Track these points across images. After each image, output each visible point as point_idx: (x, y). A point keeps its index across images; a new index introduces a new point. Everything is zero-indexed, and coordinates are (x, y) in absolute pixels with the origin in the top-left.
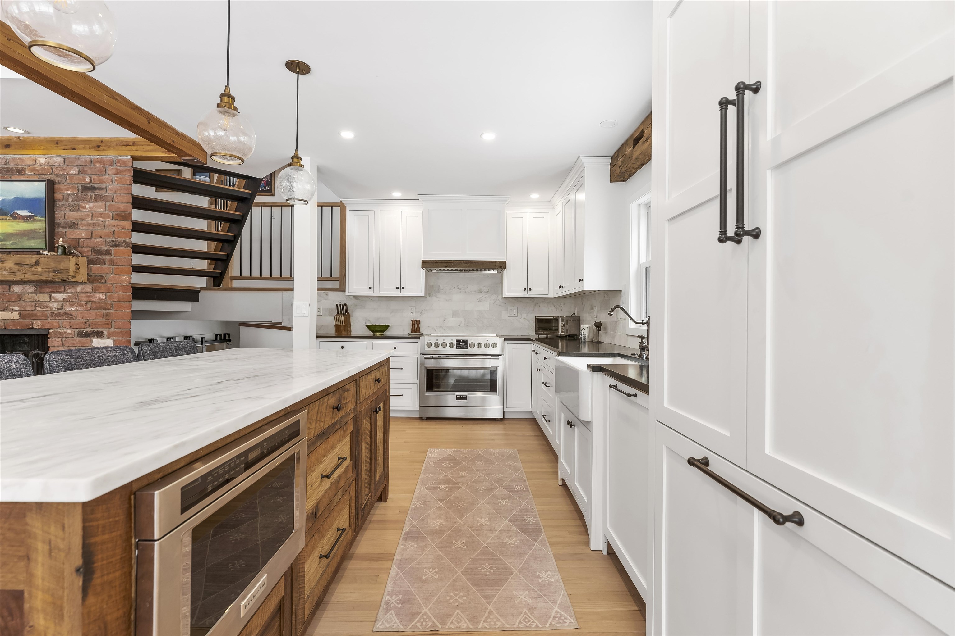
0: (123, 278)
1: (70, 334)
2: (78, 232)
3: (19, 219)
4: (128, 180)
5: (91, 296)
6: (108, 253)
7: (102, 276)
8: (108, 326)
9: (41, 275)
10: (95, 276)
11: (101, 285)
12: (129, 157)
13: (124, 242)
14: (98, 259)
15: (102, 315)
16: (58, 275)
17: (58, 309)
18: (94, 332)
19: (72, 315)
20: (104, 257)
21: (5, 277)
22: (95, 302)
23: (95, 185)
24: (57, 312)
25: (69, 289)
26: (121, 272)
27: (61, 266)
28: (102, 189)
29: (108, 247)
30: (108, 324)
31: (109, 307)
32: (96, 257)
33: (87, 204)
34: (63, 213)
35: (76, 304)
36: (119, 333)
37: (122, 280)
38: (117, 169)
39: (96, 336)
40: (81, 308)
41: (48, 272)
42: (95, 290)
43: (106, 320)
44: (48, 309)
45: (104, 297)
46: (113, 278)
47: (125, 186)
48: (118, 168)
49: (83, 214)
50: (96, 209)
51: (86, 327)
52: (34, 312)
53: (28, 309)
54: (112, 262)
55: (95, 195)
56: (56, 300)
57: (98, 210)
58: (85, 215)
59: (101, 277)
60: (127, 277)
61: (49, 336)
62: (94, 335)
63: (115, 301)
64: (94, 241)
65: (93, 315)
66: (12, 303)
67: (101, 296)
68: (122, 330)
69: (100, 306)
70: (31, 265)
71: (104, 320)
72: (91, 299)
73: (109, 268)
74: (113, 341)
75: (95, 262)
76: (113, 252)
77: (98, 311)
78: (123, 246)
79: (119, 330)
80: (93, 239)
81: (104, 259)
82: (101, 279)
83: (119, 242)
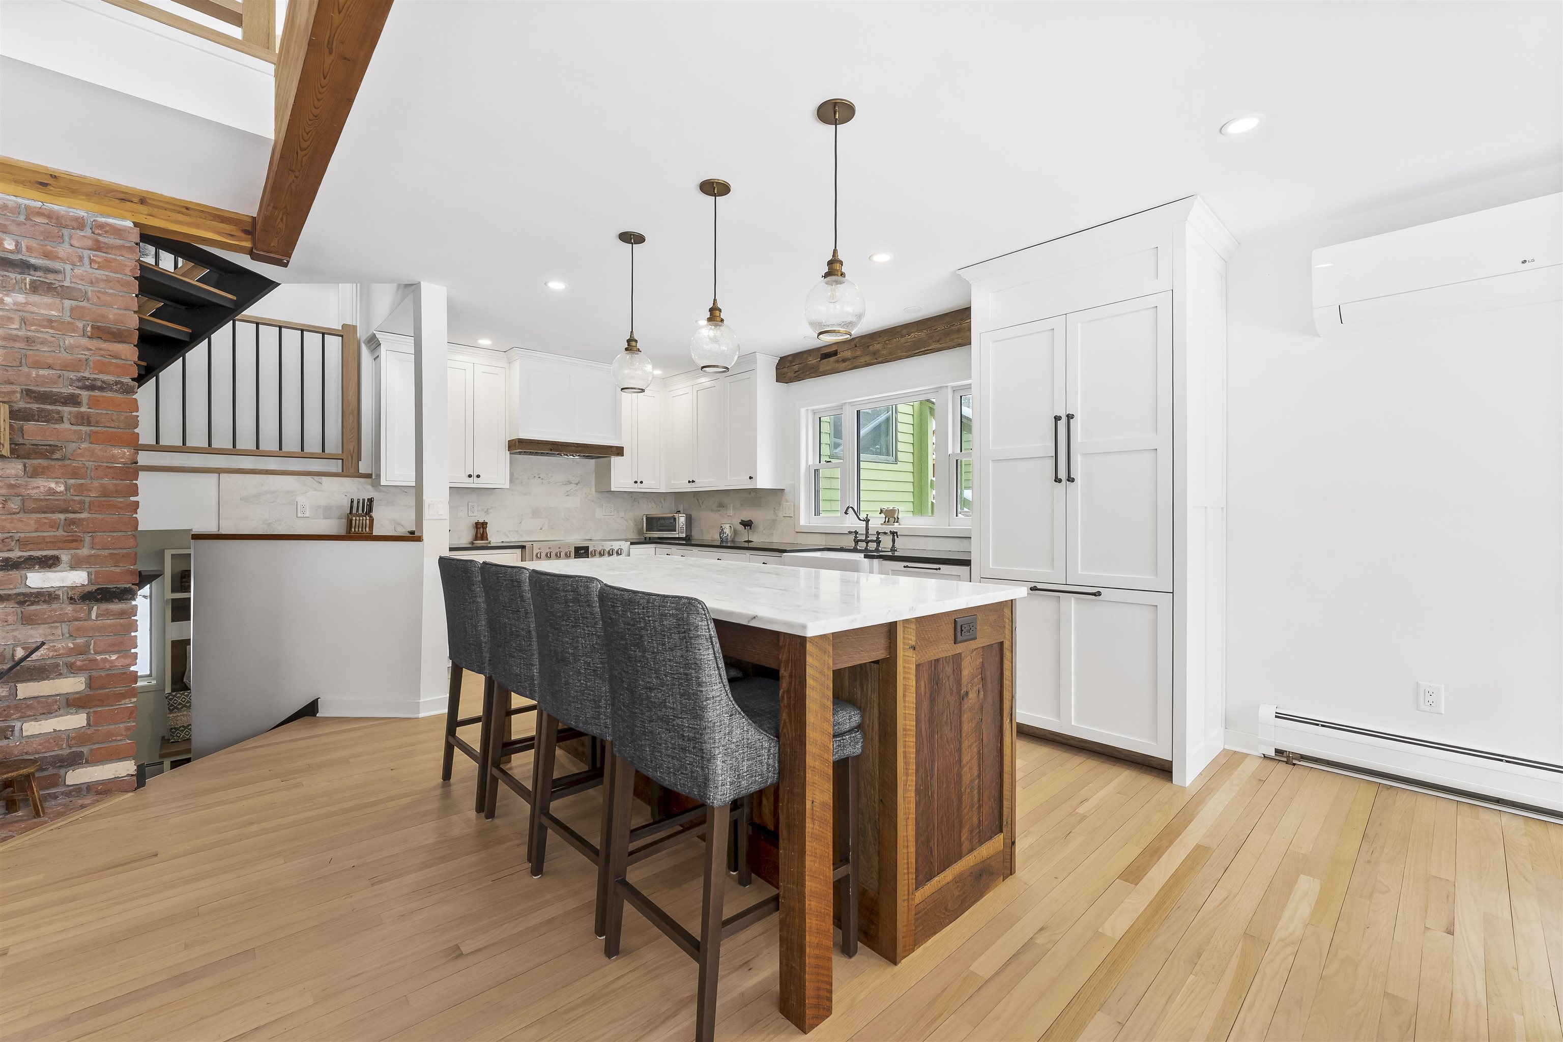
0: (116, 451)
4: (126, 266)
5: (21, 485)
6: (72, 400)
7: (57, 446)
8: (73, 545)
10: (33, 445)
11: (53, 463)
12: (131, 225)
13: (117, 383)
14: (43, 410)
15: (55, 523)
18: (30, 558)
20: (59, 408)
22: (34, 497)
23: (33, 261)
26: (110, 441)
28: (56, 272)
29: (71, 390)
30: (74, 542)
31: (77, 507)
32: (35, 406)
33: (7, 295)
36: (105, 557)
37: (113, 456)
38: (97, 241)
39: (40, 565)
42: (35, 473)
43: (65, 534)
45: (61, 488)
46: (89, 450)
47: (120, 276)
48: (101, 238)
50: (35, 309)
51: (6, 549)
54: (84, 420)
55: (33, 282)
57: (42, 312)
58: (2, 318)
59: (54, 448)
60: (126, 450)
62: (31, 565)
63: (94, 495)
64: (28, 375)
65: (28, 526)
67: (53, 485)
68: (112, 551)
69: (48, 506)
71: (61, 532)
72: (22, 491)
73: (75, 431)
74: (89, 574)
75: (33, 416)
76: (85, 400)
77: (43, 515)
78: (116, 391)
79: (105, 552)
80: (25, 369)
81: (58, 412)
82: (52, 452)
83: (104, 382)
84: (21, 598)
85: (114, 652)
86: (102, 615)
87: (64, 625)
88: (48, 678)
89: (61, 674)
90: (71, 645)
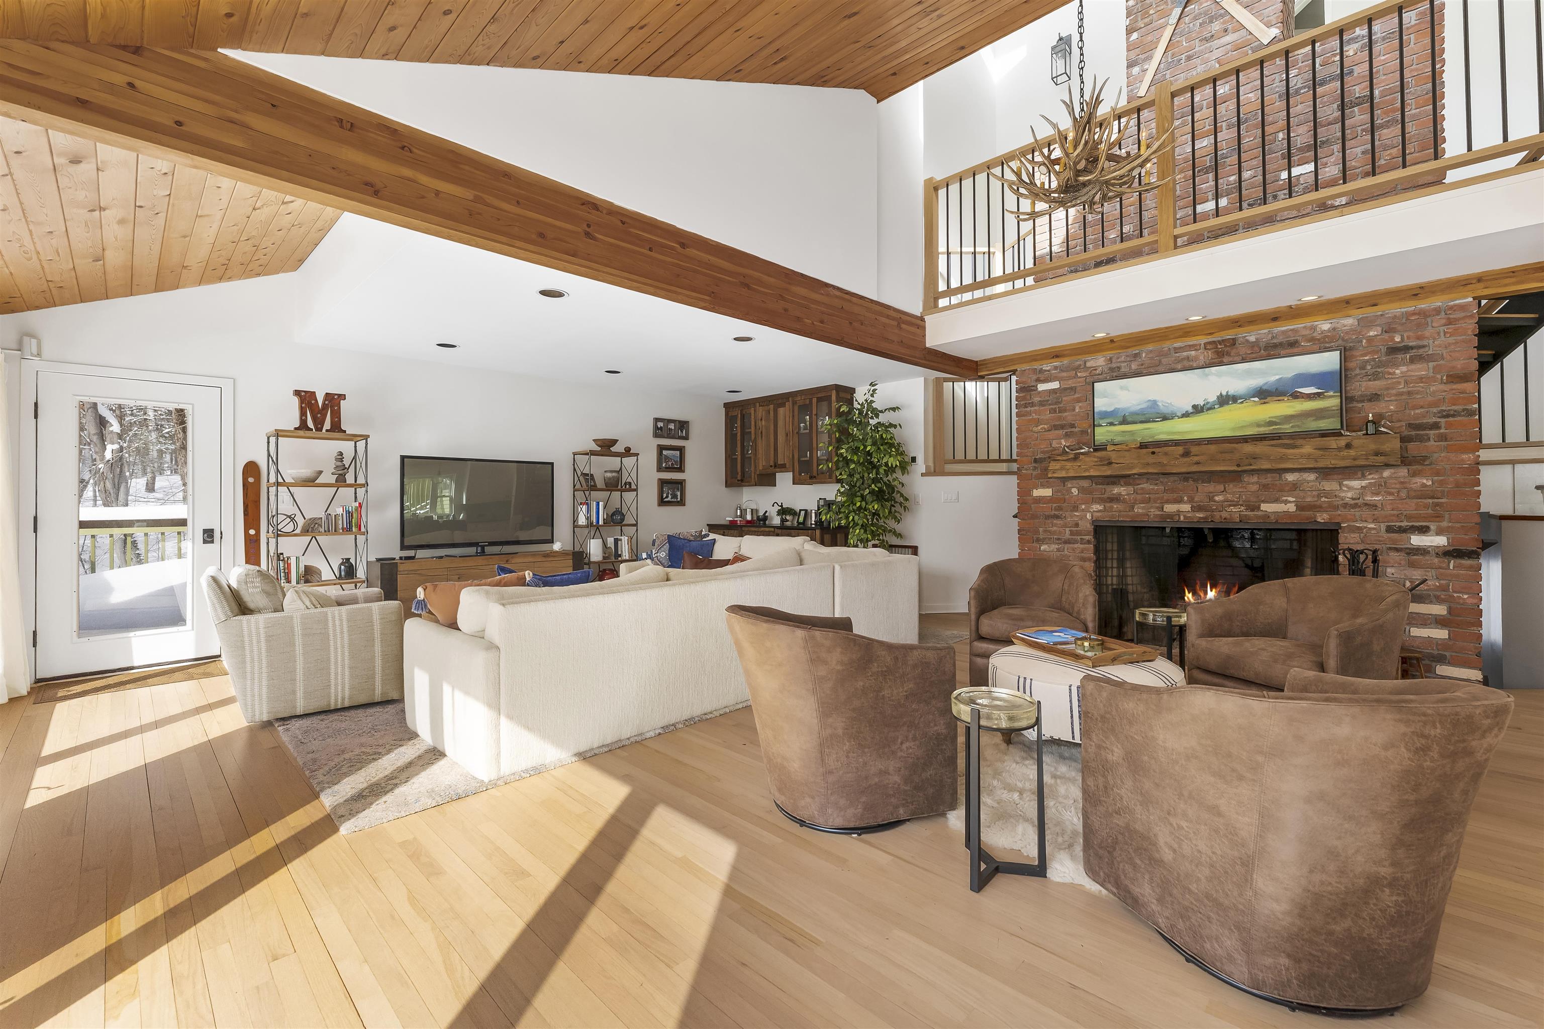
0: (1465, 456)
1: (1374, 529)
2: (1382, 404)
3: (1303, 398)
4: (1469, 329)
5: (1406, 482)
6: (1436, 426)
7: (1427, 456)
8: (1438, 519)
9: (1355, 459)
10: (1413, 457)
11: (1424, 467)
12: (1471, 299)
13: (1464, 410)
14: (1417, 435)
15: (1427, 505)
16: (1382, 458)
17: (1353, 499)
18: (1412, 527)
19: (1376, 506)
20: (1427, 432)
21: (1303, 464)
22: (1414, 489)
23: (1411, 344)
24: (1353, 502)
25: (1369, 474)
26: (1460, 450)
27: (1385, 447)
28: (1424, 346)
29: (1435, 419)
30: (1438, 517)
31: (1439, 495)
32: (1413, 433)
33: (1396, 369)
34: (1358, 384)
35: (1383, 493)
36: (1458, 528)
37: (1463, 460)
38: (1449, 319)
39: (1418, 532)
40: (1391, 498)
41: (1366, 455)
42: (1414, 474)
43: (1433, 512)
44: (1337, 499)
45: (1430, 483)
46: (1446, 457)
47: (1464, 337)
48: (1451, 316)
49: (1389, 382)
50: (1413, 374)
51: (1399, 521)
52: (1318, 503)
53: (1308, 499)
54: (1443, 438)
55: (1411, 357)
56: (1350, 488)
57: (1417, 374)
58: (1393, 383)
59: (1425, 458)
60: (1471, 455)
61: (1340, 531)
62: (1413, 531)
63: (1451, 487)
64: (1410, 414)
65: (1411, 507)
66: (1286, 494)
67: (1425, 481)
68: (1462, 525)
69: (1423, 494)
70: (1339, 449)
71: (1430, 511)
72: (1408, 486)
73: (1437, 446)
74: (1448, 539)
75: (1412, 439)
76: (1443, 425)
77: (1420, 500)
78: (1463, 416)
79: (1458, 525)
80: (1407, 411)
81: (1427, 435)
82: (1424, 461)
83: (1455, 411)
84: (1408, 550)
85: (1466, 594)
86: (1457, 567)
87: (1433, 571)
88: (1424, 603)
89: (1431, 602)
90: (1437, 584)
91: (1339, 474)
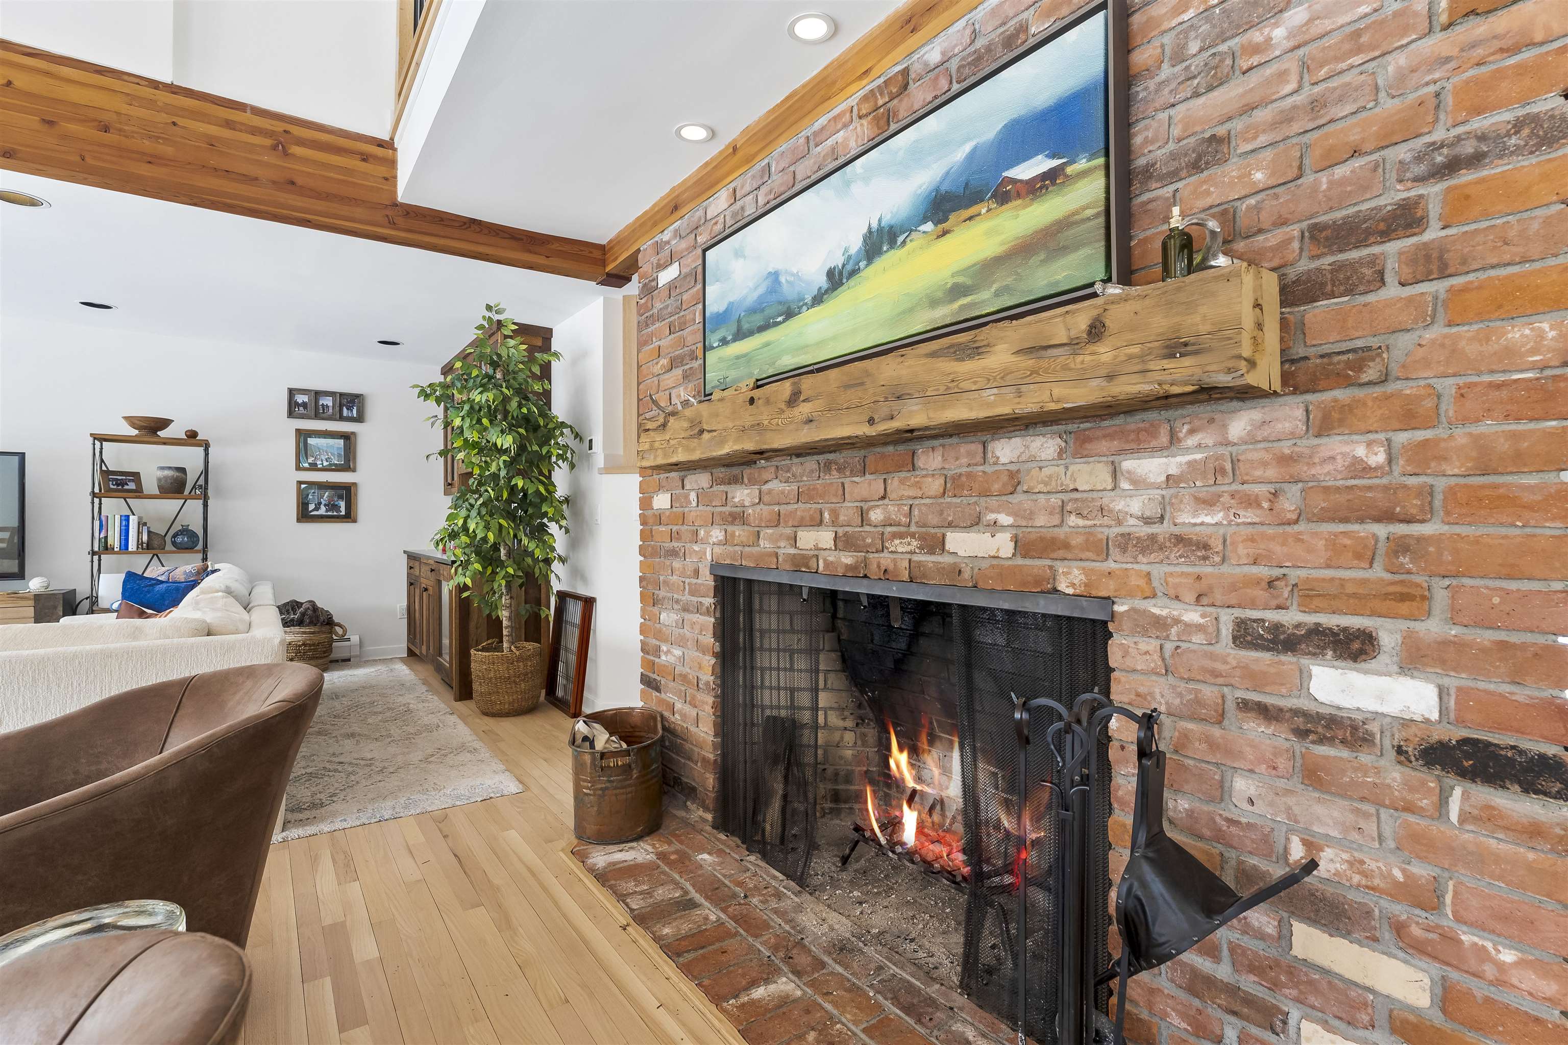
0: (1518, 333)
1: (1200, 628)
2: (1231, 170)
3: (1019, 196)
5: (1300, 456)
6: (1405, 218)
7: (1369, 349)
8: (1404, 608)
9: (1110, 377)
10: (1322, 356)
11: (1359, 393)
13: (1518, 126)
14: (1338, 268)
15: (1365, 546)
16: (1187, 361)
17: (1147, 521)
18: (1316, 631)
19: (1206, 547)
20: (1376, 250)
21: (990, 405)
22: (1323, 484)
24: (1144, 531)
25: (1192, 432)
26: (1500, 307)
27: (1197, 318)
29: (1400, 193)
30: (1407, 598)
31: (1413, 505)
32: (1326, 261)
33: (1276, 25)
34: (1163, 116)
35: (1226, 498)
36: (1484, 650)
37: (1510, 353)
39: (1335, 651)
40: (1249, 516)
41: (1142, 358)
42: (1327, 425)
43: (1388, 576)
44: (1106, 521)
45: (1378, 458)
46: (1442, 345)
49: (1254, 79)
50: (1327, 24)
51: (1274, 603)
52: (1061, 533)
53: (1041, 520)
54: (1431, 264)
56: (1139, 483)
58: (1268, 82)
59: (1366, 355)
60: (1546, 326)
61: (1111, 626)
62: (1318, 647)
63: (1456, 471)
64: (1315, 189)
65: (1313, 551)
66: (993, 502)
67: (1360, 451)
68: (1502, 636)
70: (1073, 345)
71: (1378, 572)
72: (1302, 469)
73: (1410, 300)
74: (1442, 693)
75: (1323, 285)
76: (1434, 210)
77: (1342, 527)
78: (1518, 151)
79: (1487, 637)
80: (1309, 179)
81: (1372, 261)
82: (1359, 367)
83: (1482, 138)
84: (1299, 721)
85: (1514, 942)
86: (1477, 819)
87: (1384, 814)
88: (1347, 934)
89: (1376, 940)
90: (1398, 875)
91: (1110, 437)
